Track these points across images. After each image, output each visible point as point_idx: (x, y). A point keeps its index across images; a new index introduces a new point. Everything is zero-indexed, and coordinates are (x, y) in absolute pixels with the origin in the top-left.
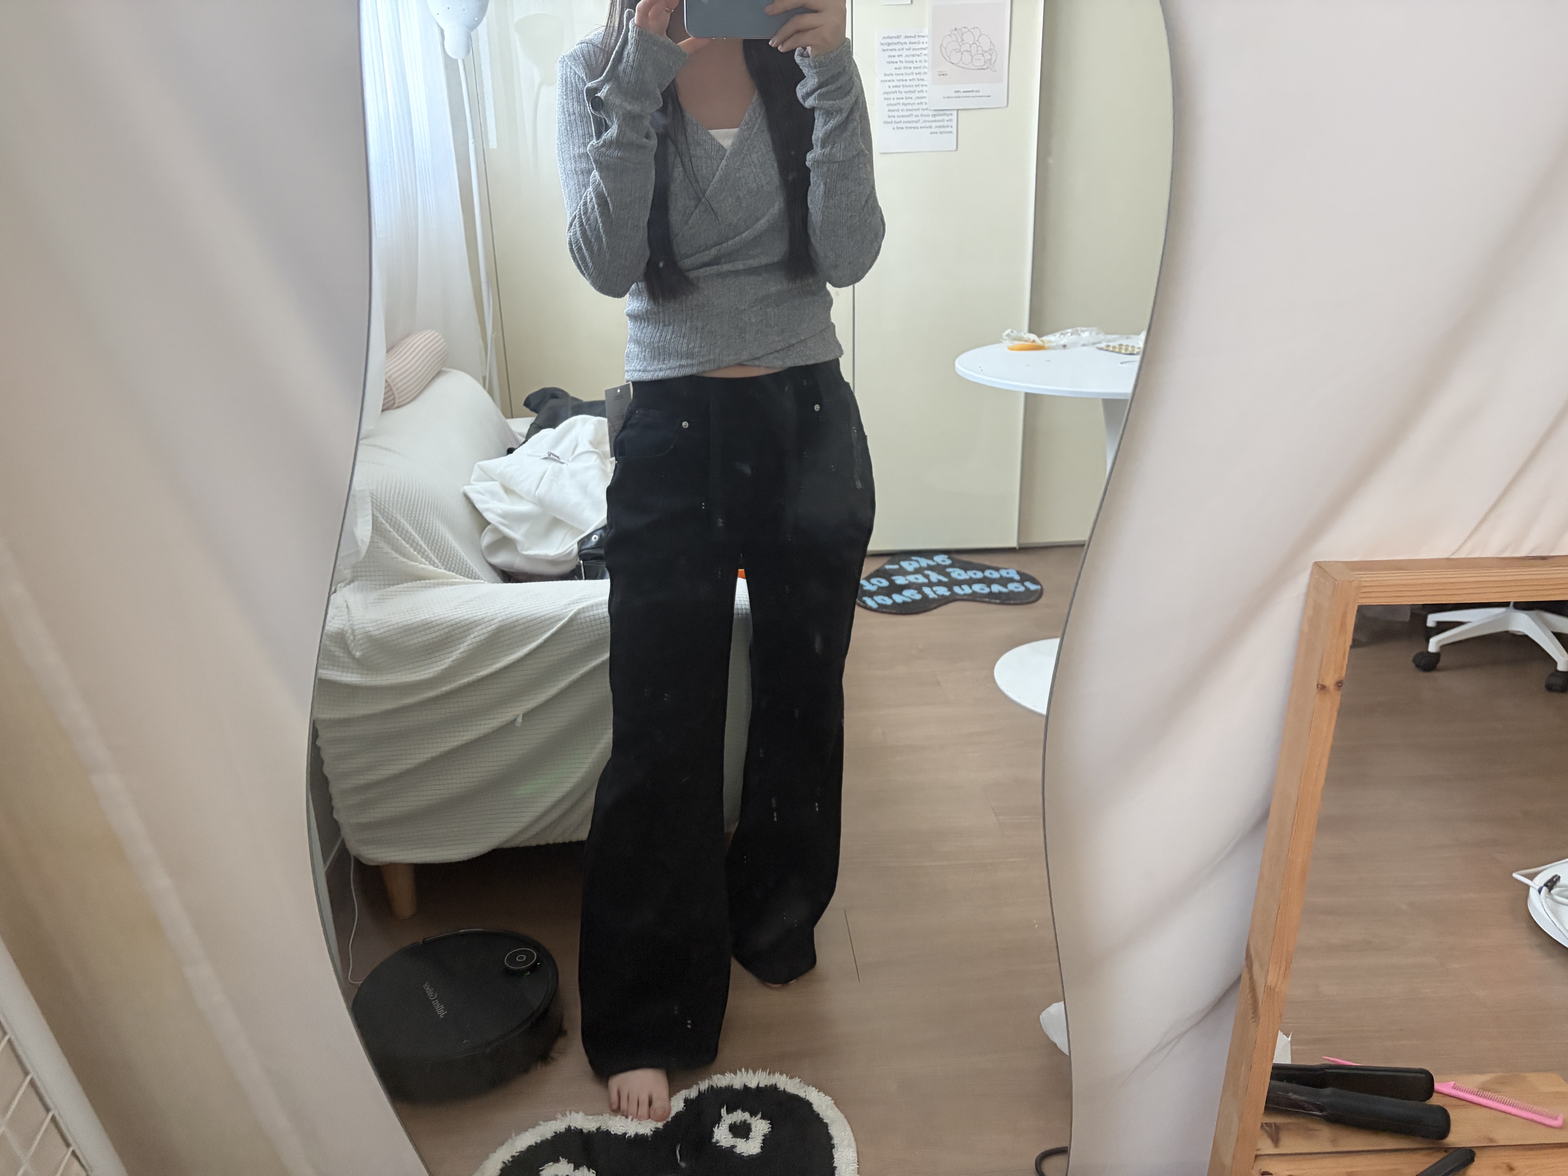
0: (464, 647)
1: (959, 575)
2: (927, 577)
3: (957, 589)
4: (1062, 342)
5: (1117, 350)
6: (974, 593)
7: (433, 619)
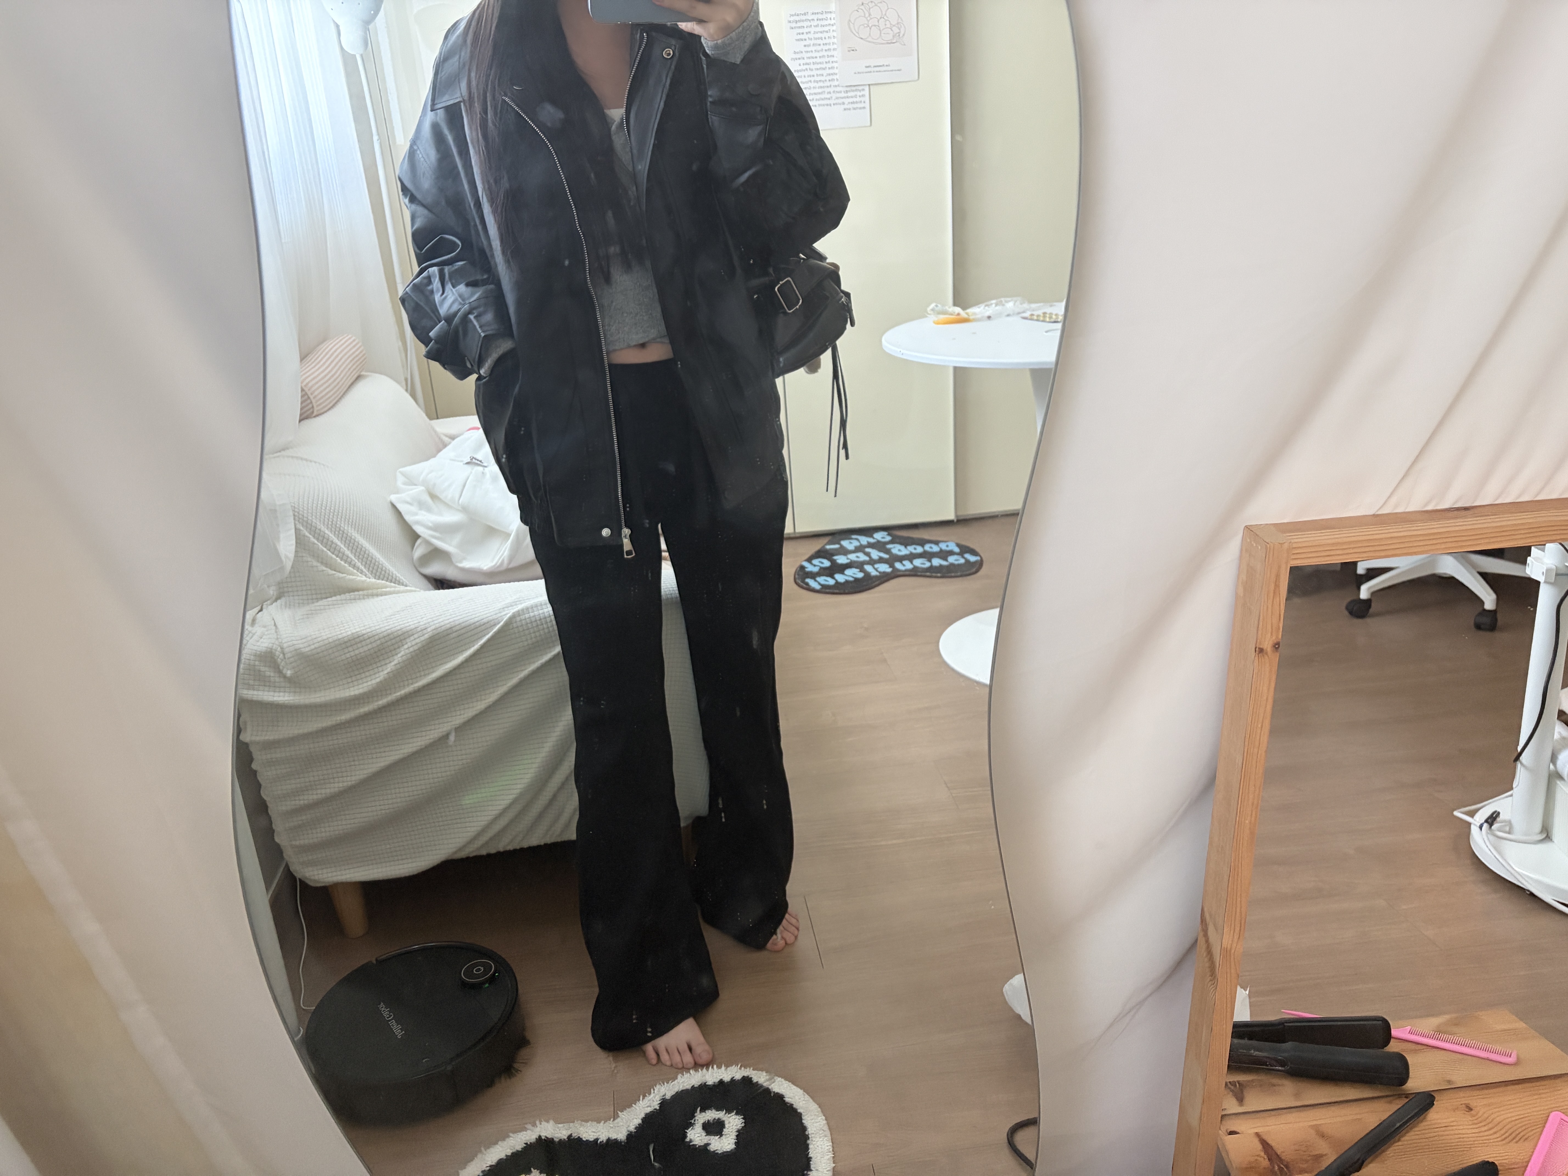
0: (398, 659)
1: (899, 550)
2: (868, 554)
3: (898, 565)
4: (988, 314)
5: (1041, 319)
6: (915, 569)
7: (364, 632)
